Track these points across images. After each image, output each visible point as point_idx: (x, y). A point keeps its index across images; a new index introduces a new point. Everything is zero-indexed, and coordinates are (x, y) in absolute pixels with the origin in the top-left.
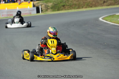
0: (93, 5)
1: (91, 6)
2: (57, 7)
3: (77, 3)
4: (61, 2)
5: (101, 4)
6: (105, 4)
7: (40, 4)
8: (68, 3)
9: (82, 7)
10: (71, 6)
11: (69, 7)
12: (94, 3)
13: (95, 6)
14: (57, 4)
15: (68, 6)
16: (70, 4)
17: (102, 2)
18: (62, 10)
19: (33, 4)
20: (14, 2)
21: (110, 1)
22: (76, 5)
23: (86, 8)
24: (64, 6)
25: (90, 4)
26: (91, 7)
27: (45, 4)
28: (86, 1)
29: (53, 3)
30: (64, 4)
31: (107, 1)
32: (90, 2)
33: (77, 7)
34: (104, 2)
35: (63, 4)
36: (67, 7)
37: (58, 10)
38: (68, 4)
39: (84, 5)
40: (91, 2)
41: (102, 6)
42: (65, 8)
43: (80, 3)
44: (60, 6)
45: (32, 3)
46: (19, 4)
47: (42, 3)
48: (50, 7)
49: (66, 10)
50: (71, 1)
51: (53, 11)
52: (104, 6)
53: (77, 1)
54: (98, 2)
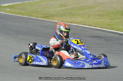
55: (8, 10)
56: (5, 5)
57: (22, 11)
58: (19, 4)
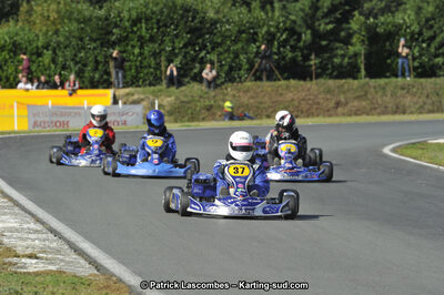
2: (190, 111)
3: (252, 101)
4: (201, 97)
5: (328, 111)
6: (340, 109)
7: (136, 97)
12: (304, 106)
13: (309, 115)
14: (189, 102)
17: (332, 104)
18: (203, 119)
19: (115, 96)
20: (55, 87)
21: (356, 103)
22: (247, 107)
24: (209, 108)
27: (151, 98)
28: (280, 99)
29: (177, 98)
30: (212, 102)
31: (346, 104)
32: (293, 100)
34: (338, 104)
35: (207, 103)
36: (219, 113)
37: (192, 119)
40: (296, 103)
41: (330, 116)
42: (214, 114)
43: (261, 103)
44: (198, 109)
45: (110, 92)
46: (71, 95)
47: (142, 97)
48: (167, 108)
49: (214, 119)
51: (176, 121)
52: (337, 115)
53: (252, 97)
54: (319, 103)
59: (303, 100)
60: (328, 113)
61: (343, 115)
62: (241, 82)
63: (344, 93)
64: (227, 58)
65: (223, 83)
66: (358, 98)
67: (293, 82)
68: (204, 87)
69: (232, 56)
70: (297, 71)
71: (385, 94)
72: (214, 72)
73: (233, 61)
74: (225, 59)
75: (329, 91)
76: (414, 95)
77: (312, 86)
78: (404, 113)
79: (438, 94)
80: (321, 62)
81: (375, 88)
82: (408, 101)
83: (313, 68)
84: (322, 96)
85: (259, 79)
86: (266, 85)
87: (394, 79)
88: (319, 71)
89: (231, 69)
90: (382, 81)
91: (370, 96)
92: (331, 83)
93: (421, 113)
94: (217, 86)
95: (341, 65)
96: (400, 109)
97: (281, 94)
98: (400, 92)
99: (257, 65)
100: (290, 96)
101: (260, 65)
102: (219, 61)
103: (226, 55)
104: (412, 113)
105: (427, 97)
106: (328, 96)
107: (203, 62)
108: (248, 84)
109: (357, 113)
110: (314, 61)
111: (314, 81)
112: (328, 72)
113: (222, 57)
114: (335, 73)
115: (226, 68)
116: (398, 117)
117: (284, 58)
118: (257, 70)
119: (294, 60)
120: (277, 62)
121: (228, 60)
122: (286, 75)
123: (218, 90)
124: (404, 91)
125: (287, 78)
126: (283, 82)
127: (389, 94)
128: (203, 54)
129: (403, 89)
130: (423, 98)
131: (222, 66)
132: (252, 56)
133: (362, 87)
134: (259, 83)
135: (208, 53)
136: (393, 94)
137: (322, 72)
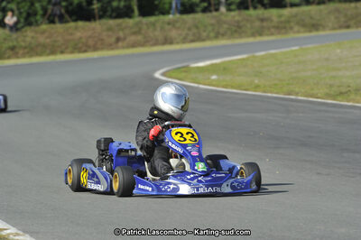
0: (89, 47)
1: (84, 48)
3: (48, 40)
4: (5, 39)
5: (111, 45)
6: (120, 44)
8: (24, 41)
9: (62, 52)
10: (32, 49)
11: (26, 51)
12: (91, 42)
13: (95, 49)
15: (25, 48)
16: (30, 43)
17: (113, 40)
18: (9, 58)
21: (132, 38)
22: (44, 46)
23: (72, 52)
24: (13, 48)
25: (80, 45)
26: (85, 51)
30: (15, 43)
31: (125, 39)
32: (81, 38)
33: (48, 51)
34: (118, 40)
35: (11, 44)
36: (21, 52)
38: (23, 44)
39: (67, 48)
40: (84, 40)
41: (112, 49)
42: (17, 53)
43: (55, 41)
44: (3, 49)
49: (18, 57)
50: (33, 37)
52: (117, 48)
53: (47, 38)
54: (102, 40)
55: (214, 77)
56: (201, 64)
57: (256, 81)
58: (244, 59)
59: (90, 37)
60: (110, 47)
61: (123, 48)
62: (38, 25)
63: (123, 30)
64: (25, 7)
65: (23, 27)
66: (135, 33)
67: (80, 23)
68: (7, 31)
69: (28, 4)
70: (83, 14)
71: (155, 30)
72: (15, 19)
73: (30, 8)
74: (23, 7)
75: (110, 29)
76: (179, 28)
77: (97, 26)
78: (171, 43)
79: (197, 27)
80: (102, 6)
81: (147, 24)
82: (174, 33)
83: (96, 11)
84: (105, 33)
85: (52, 22)
86: (59, 27)
87: (162, 17)
88: (101, 13)
89: (29, 15)
90: (152, 19)
91: (143, 32)
92: (112, 22)
93: (184, 43)
94: (17, 30)
95: (118, 8)
96: (167, 41)
97: (71, 34)
98: (167, 27)
99: (49, 11)
100: (78, 34)
101: (53, 10)
102: (18, 9)
103: (23, 4)
104: (178, 43)
105: (189, 29)
106: (110, 33)
107: (4, 11)
108: (44, 27)
109: (134, 45)
110: (96, 6)
111: (98, 22)
112: (109, 13)
113: (20, 6)
114: (114, 14)
115: (24, 15)
116: (167, 48)
117: (71, 4)
118: (50, 15)
119: (80, 5)
120: (66, 7)
121: (26, 8)
122: (74, 18)
123: (19, 33)
124: (170, 27)
125: (76, 20)
126: (72, 24)
127: (158, 29)
128: (4, 4)
129: (169, 24)
130: (186, 31)
131: (21, 13)
132: (45, 3)
133: (137, 24)
134: (52, 25)
135: (9, 3)
136: (162, 29)
137: (104, 14)
